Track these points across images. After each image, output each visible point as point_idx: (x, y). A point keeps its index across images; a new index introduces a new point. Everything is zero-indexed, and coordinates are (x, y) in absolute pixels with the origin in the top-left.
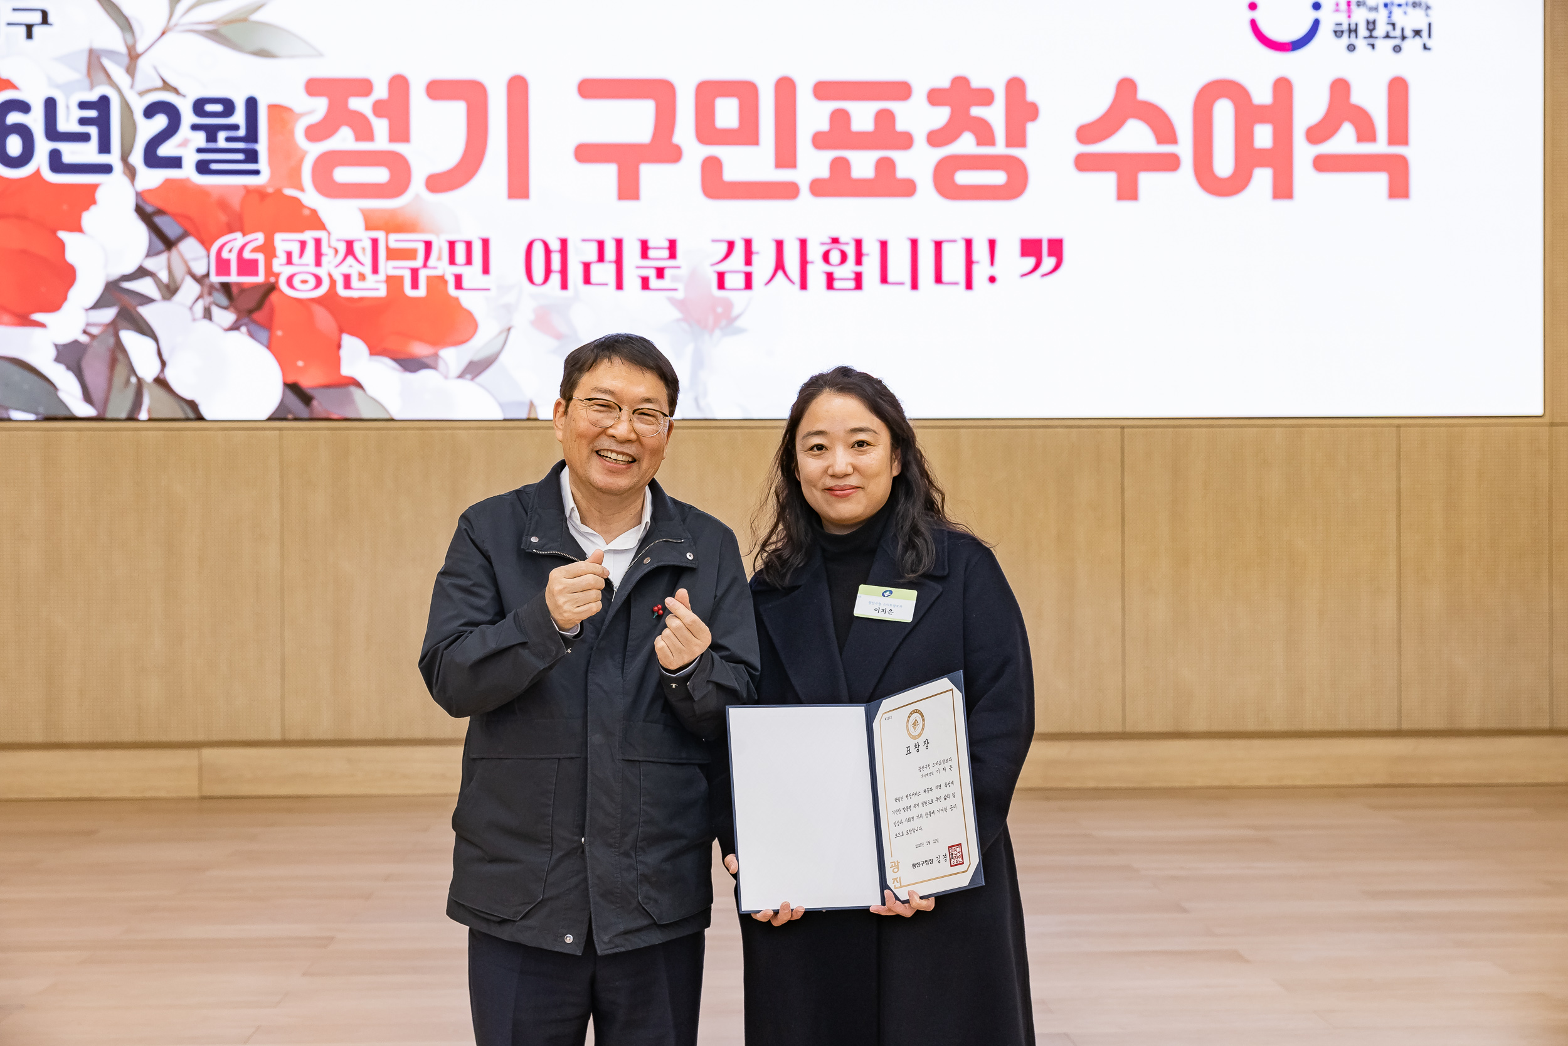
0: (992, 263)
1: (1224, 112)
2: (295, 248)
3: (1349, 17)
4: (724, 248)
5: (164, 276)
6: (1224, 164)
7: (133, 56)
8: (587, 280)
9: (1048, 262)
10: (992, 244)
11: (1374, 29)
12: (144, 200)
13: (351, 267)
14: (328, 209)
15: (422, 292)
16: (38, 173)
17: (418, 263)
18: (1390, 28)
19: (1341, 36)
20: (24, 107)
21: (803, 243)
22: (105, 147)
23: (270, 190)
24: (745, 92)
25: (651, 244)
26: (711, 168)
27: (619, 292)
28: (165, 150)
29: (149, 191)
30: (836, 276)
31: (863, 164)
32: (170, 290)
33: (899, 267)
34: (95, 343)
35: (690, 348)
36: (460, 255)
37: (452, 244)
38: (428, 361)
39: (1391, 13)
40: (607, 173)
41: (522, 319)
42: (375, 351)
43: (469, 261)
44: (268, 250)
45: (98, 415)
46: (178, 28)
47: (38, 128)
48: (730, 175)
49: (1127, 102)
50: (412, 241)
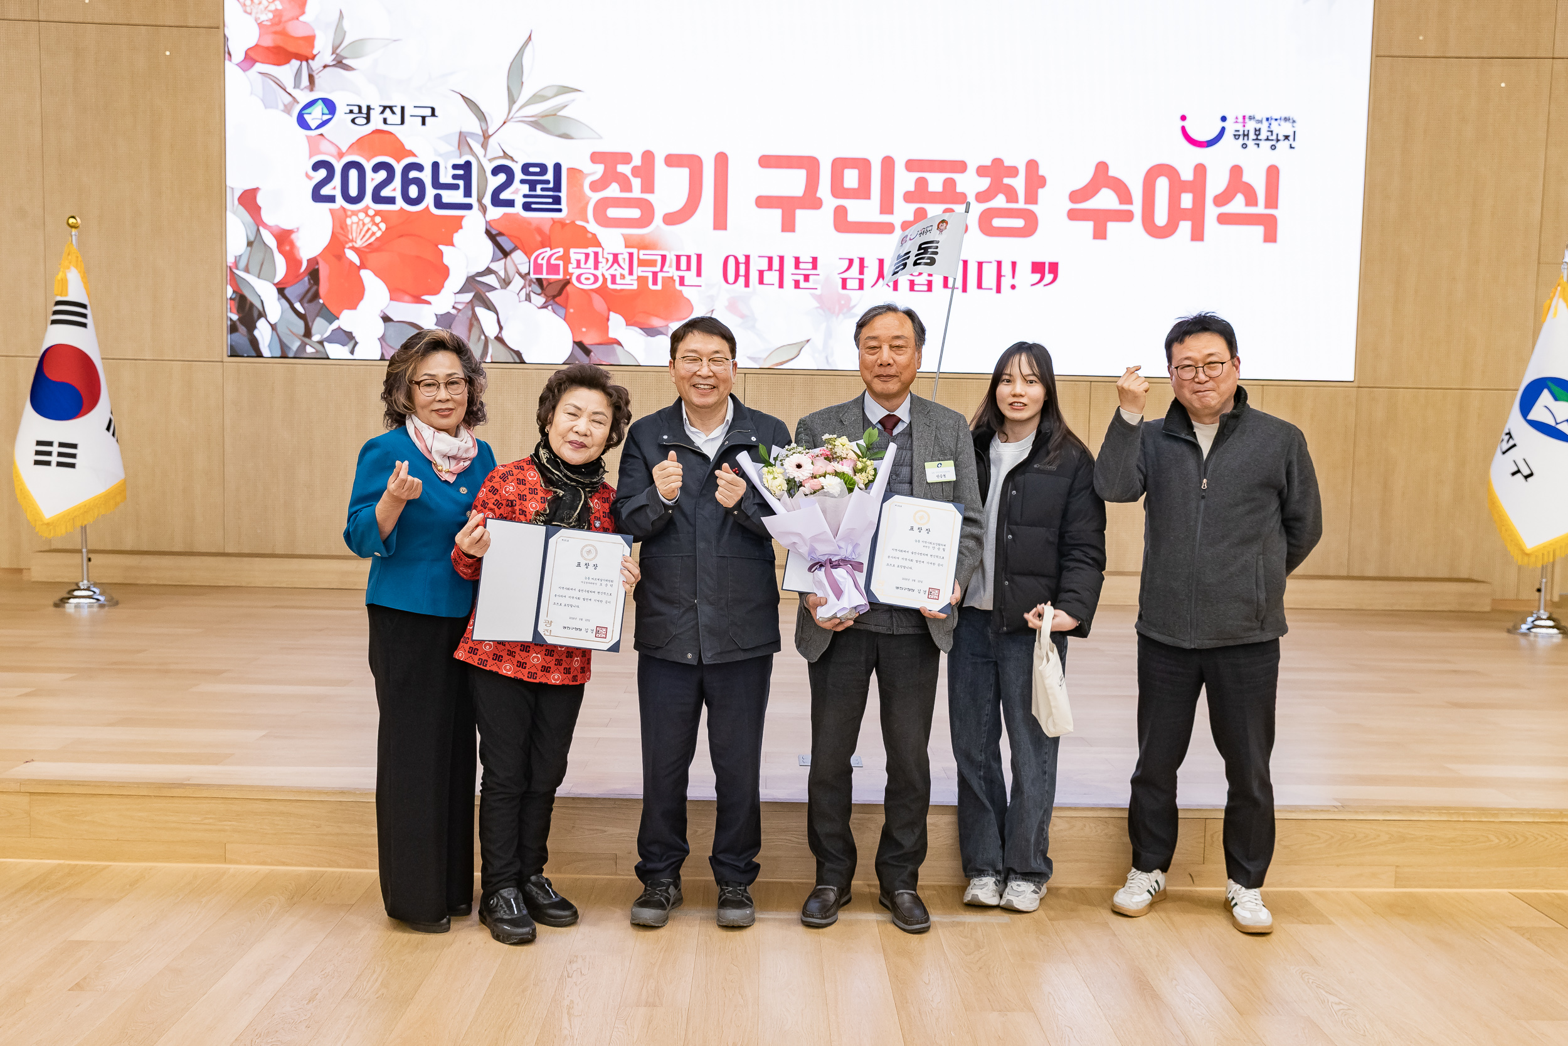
0: (1013, 277)
1: (1162, 185)
2: (582, 258)
3: (1244, 126)
4: (846, 263)
5: (502, 274)
6: (1161, 217)
7: (486, 137)
8: (761, 282)
9: (1049, 277)
10: (1014, 264)
11: (1259, 134)
12: (491, 226)
13: (616, 270)
14: (603, 234)
15: (659, 287)
16: (427, 206)
18: (1269, 134)
19: (1238, 138)
22: (468, 193)
23: (568, 222)
24: (863, 165)
25: (801, 260)
26: (840, 212)
27: (781, 289)
28: (504, 196)
29: (494, 220)
30: (916, 282)
32: (506, 283)
34: (459, 314)
35: (823, 326)
36: (683, 265)
37: (678, 257)
38: (661, 329)
39: (1270, 124)
40: (776, 214)
41: (720, 305)
42: (629, 323)
43: (689, 269)
44: (566, 258)
46: (514, 120)
47: (428, 181)
48: (851, 217)
49: (1102, 177)
50: (654, 255)
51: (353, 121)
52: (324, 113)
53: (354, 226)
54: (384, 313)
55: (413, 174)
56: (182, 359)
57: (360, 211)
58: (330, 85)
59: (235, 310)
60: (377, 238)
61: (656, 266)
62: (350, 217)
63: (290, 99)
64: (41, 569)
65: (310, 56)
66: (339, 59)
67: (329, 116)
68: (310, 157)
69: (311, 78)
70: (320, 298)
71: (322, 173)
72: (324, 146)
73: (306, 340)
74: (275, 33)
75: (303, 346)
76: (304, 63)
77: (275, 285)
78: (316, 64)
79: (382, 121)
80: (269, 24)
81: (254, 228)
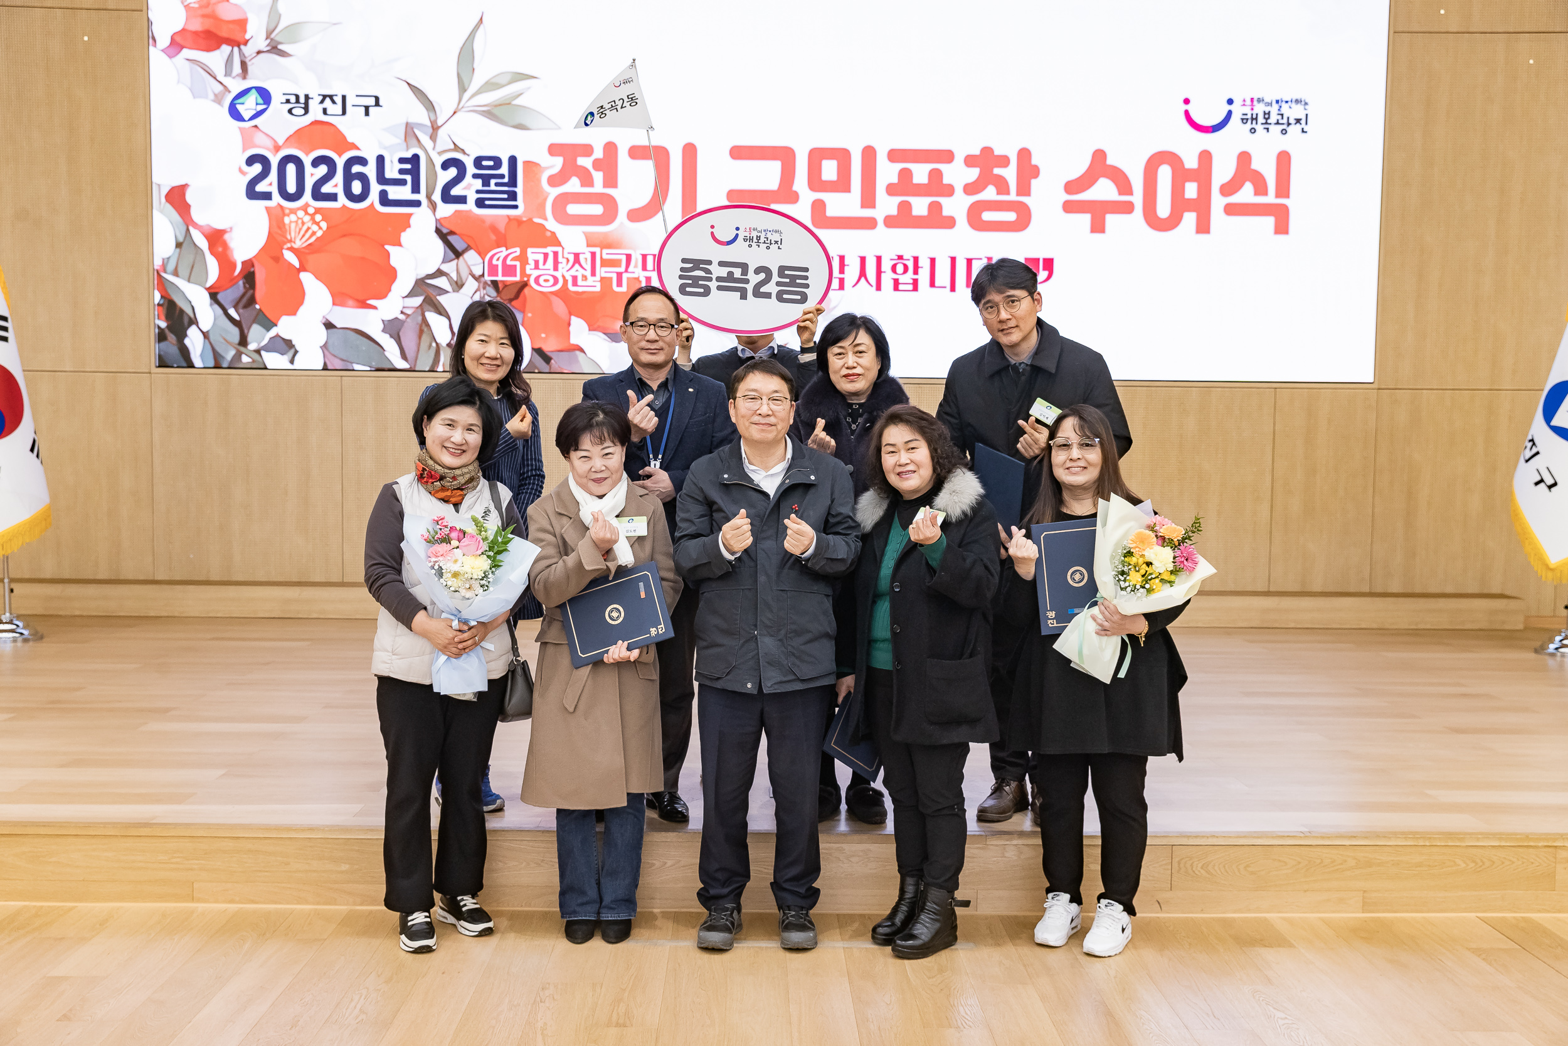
1: (1165, 174)
2: (541, 258)
3: (1252, 109)
5: (454, 276)
6: (1164, 209)
7: (435, 128)
11: (1269, 118)
12: (440, 223)
13: (577, 271)
14: (564, 233)
15: (624, 289)
16: (372, 204)
17: (622, 269)
18: (1280, 117)
19: (1246, 123)
21: (879, 259)
22: (416, 189)
23: (524, 219)
24: (842, 156)
26: (818, 207)
28: (456, 191)
29: (445, 219)
30: (900, 281)
31: (920, 206)
32: (458, 285)
33: (943, 277)
34: (408, 320)
37: (644, 257)
39: (1281, 107)
42: (592, 328)
43: (655, 268)
44: (523, 258)
45: (411, 368)
46: (464, 109)
47: (372, 176)
48: (831, 212)
49: (1099, 166)
50: (618, 254)
51: (290, 111)
52: (258, 102)
53: (293, 225)
54: (327, 320)
55: (356, 169)
56: (105, 370)
57: (299, 209)
58: (263, 72)
59: (163, 317)
60: (318, 238)
61: (620, 266)
62: (288, 215)
63: (221, 88)
65: (241, 40)
66: (274, 45)
67: (264, 107)
68: (244, 151)
69: (244, 65)
70: (256, 303)
71: (257, 168)
72: (259, 138)
73: (242, 349)
74: (204, 16)
75: (239, 355)
76: (236, 49)
77: (207, 289)
78: (248, 50)
79: (322, 111)
80: (196, 6)
81: (184, 228)
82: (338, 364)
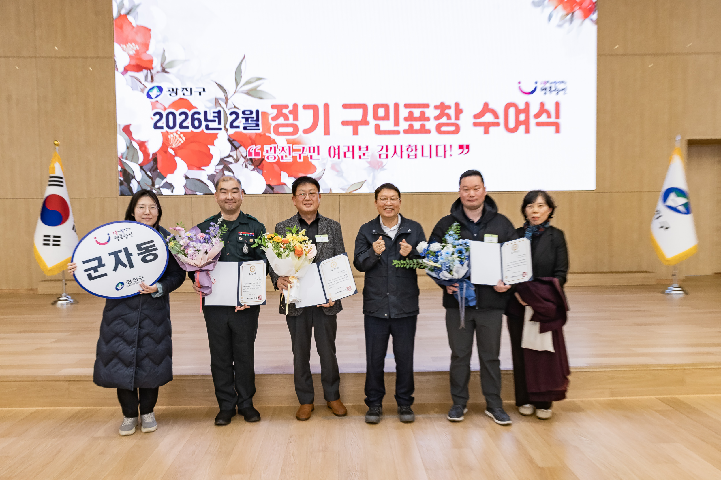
0: (451, 151)
1: (512, 111)
2: (269, 149)
3: (545, 85)
4: (381, 148)
5: (235, 157)
7: (227, 100)
8: (345, 156)
9: (466, 151)
10: (451, 146)
11: (551, 89)
12: (230, 137)
13: (283, 154)
14: (277, 139)
15: (302, 160)
16: (203, 130)
18: (555, 88)
19: (543, 90)
20: (199, 113)
21: (401, 146)
22: (220, 123)
23: (262, 134)
24: (386, 107)
25: (361, 147)
26: (377, 127)
27: (353, 159)
28: (235, 124)
29: (231, 135)
30: (410, 155)
31: (417, 125)
32: (237, 160)
33: (427, 152)
34: (217, 174)
35: (372, 174)
36: (312, 150)
37: (310, 148)
39: (555, 84)
40: (350, 128)
41: (328, 167)
42: (290, 176)
43: (314, 152)
44: (262, 149)
46: (238, 92)
47: (202, 119)
48: (382, 128)
49: (486, 109)
50: (300, 147)
51: (170, 95)
52: (158, 92)
53: (172, 139)
54: (186, 175)
55: (196, 116)
57: (174, 132)
58: (160, 80)
59: (122, 176)
60: (182, 144)
61: (300, 151)
62: (170, 135)
63: (143, 86)
64: (43, 289)
65: (151, 68)
66: (164, 69)
67: (160, 93)
68: (152, 110)
69: (152, 78)
70: (158, 169)
71: (158, 117)
72: (158, 105)
73: (153, 188)
74: (137, 59)
76: (149, 71)
77: (139, 165)
78: (154, 71)
79: (182, 94)
80: (134, 56)
81: (129, 141)
82: (190, 192)
